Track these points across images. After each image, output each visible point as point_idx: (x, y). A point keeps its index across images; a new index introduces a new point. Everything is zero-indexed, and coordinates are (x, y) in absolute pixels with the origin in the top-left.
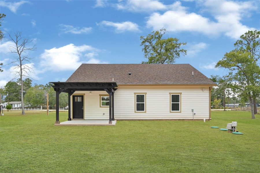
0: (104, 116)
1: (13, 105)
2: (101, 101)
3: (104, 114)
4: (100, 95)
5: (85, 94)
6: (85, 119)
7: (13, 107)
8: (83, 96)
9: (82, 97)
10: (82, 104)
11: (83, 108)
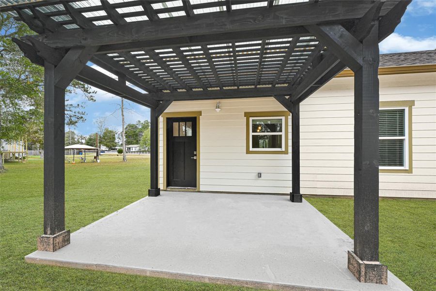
0: (260, 182)
1: (131, 149)
2: (251, 134)
3: (260, 175)
4: (248, 115)
5: (200, 113)
6: (201, 190)
7: (131, 151)
8: (195, 118)
9: (193, 121)
10: (192, 143)
11: (196, 155)
